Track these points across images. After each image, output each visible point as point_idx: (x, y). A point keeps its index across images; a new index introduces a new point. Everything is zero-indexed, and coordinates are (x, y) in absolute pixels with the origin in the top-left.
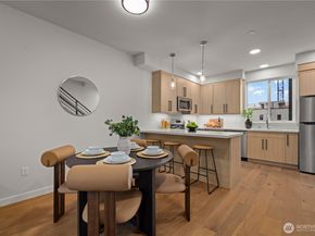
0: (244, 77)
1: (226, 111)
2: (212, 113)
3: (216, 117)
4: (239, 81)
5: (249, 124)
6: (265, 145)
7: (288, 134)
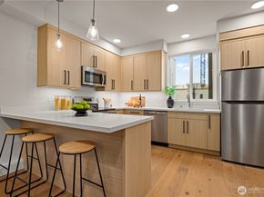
0: (165, 48)
1: (146, 87)
2: (132, 89)
3: (137, 95)
4: (160, 52)
5: (171, 102)
6: (186, 128)
7: (209, 115)
